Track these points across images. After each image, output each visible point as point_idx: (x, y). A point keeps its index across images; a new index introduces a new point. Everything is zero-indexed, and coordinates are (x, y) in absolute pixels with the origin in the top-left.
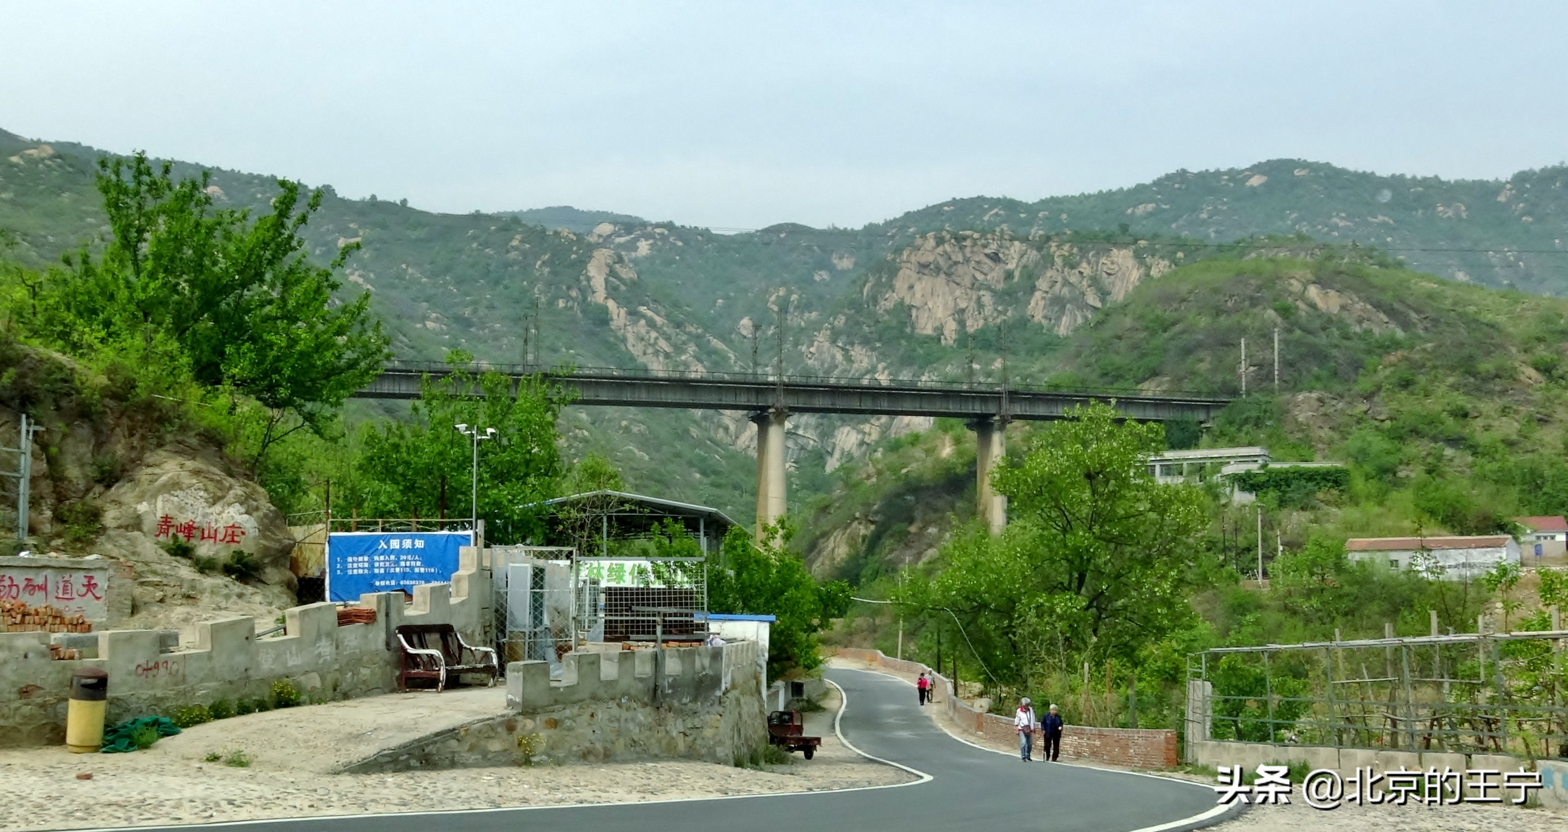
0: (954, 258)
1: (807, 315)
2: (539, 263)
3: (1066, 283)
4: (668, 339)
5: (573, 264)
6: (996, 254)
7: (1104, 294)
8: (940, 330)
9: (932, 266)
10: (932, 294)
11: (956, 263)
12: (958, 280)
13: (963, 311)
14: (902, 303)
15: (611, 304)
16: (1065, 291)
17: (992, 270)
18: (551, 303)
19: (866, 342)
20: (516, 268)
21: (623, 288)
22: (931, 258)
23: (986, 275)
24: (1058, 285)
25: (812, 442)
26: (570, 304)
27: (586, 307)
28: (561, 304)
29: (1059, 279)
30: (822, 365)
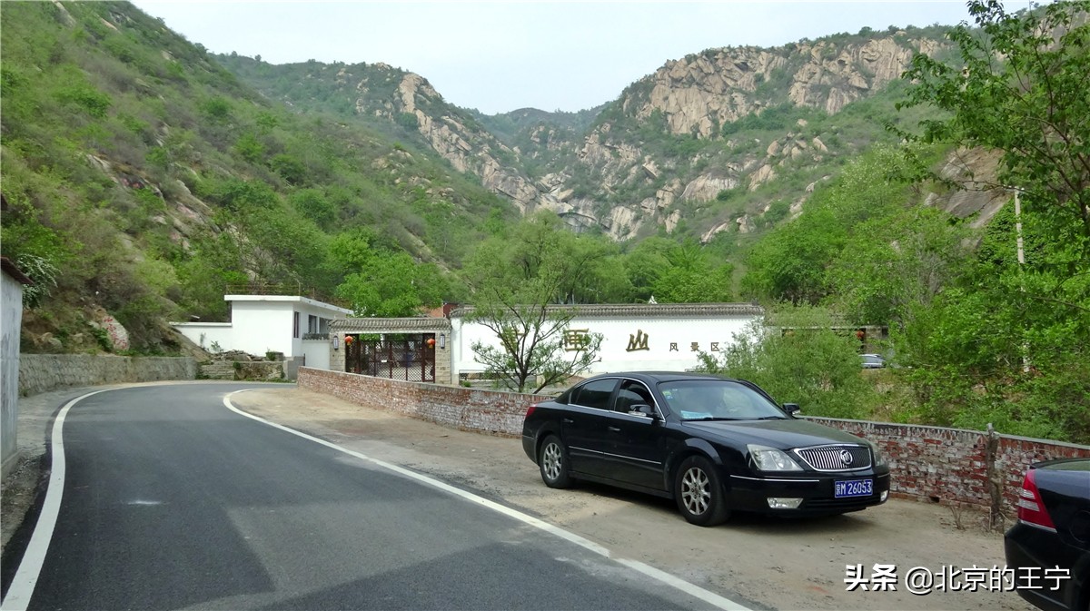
0: (705, 70)
1: (562, 143)
2: (360, 84)
3: (825, 72)
4: (467, 140)
5: (387, 85)
6: (745, 64)
7: (868, 77)
8: (696, 128)
9: (684, 80)
10: (686, 102)
11: (707, 75)
12: (709, 88)
13: (715, 112)
14: (658, 110)
15: (419, 114)
16: (826, 79)
17: (741, 77)
18: (370, 112)
19: (630, 141)
20: (341, 89)
21: (428, 102)
22: (683, 74)
23: (736, 81)
24: (817, 76)
25: (590, 220)
26: (385, 113)
27: (398, 117)
28: (378, 113)
29: (818, 70)
30: (594, 161)
